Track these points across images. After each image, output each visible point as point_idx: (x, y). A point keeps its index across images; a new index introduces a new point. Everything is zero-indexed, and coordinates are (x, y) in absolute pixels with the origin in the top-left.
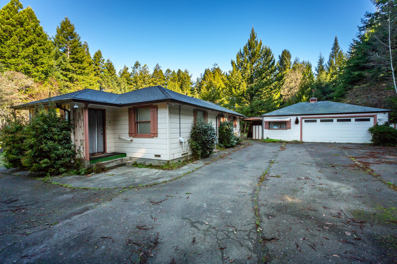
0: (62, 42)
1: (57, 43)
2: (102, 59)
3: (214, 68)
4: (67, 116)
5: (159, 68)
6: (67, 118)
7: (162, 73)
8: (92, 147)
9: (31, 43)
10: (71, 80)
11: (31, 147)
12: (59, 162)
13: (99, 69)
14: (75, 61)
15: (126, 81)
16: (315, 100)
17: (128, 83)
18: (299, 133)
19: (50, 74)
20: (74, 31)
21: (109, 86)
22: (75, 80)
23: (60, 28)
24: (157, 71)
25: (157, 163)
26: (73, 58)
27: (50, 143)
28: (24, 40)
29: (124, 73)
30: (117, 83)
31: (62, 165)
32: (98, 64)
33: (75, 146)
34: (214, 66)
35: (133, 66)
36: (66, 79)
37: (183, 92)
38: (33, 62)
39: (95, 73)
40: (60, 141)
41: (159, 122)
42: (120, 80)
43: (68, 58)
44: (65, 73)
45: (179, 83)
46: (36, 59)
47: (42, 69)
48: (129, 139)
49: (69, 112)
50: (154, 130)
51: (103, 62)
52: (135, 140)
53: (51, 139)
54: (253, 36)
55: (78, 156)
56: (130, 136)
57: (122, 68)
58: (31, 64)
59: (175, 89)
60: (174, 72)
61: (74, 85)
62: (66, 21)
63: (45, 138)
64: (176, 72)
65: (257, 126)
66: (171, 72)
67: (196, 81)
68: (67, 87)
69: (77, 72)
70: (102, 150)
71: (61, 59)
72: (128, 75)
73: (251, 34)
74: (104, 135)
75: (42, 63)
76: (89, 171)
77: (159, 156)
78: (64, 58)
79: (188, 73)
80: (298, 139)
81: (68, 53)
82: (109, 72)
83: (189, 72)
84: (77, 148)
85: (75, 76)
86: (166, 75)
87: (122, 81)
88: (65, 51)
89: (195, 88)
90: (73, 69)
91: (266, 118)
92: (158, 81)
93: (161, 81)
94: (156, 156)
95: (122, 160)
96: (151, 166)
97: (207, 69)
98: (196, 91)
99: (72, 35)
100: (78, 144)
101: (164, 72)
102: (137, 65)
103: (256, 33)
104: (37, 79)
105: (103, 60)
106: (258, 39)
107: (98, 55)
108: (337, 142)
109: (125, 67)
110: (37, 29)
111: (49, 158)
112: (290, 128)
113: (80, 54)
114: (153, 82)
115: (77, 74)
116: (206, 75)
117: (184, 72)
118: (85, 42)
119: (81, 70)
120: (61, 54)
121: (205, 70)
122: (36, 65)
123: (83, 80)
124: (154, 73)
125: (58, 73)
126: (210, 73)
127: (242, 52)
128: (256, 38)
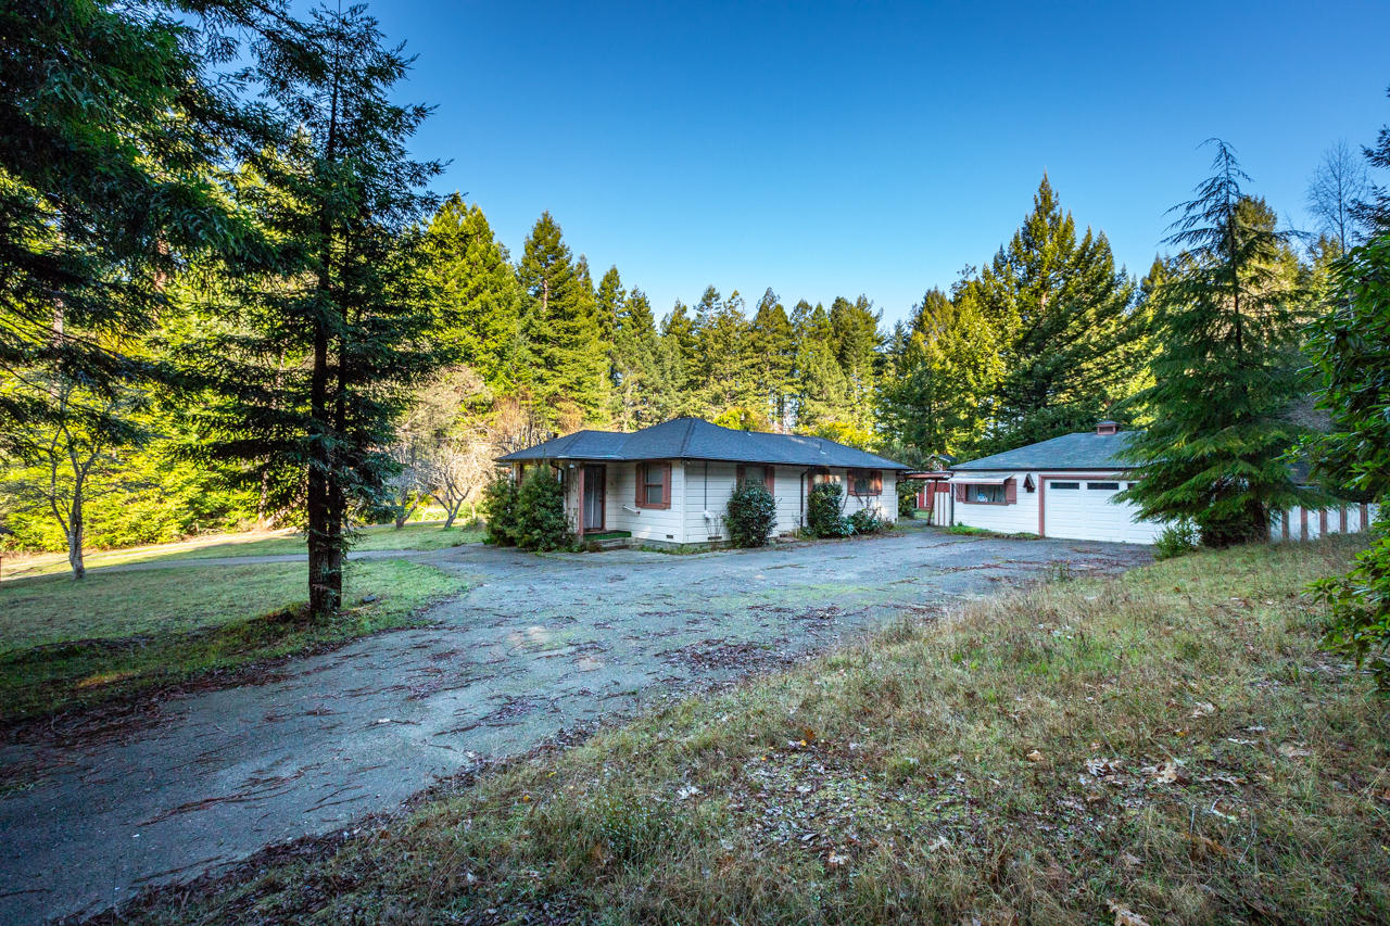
0: (535, 274)
1: (524, 279)
2: (620, 290)
3: (964, 282)
4: (560, 476)
5: (772, 301)
6: (559, 479)
7: (783, 315)
8: (587, 520)
9: (477, 291)
10: (550, 363)
11: (524, 514)
12: (551, 535)
13: (610, 319)
14: (558, 314)
15: (677, 346)
16: (1110, 428)
17: (683, 352)
18: (1037, 515)
19: (510, 354)
20: (560, 241)
21: (634, 364)
22: (556, 361)
23: (532, 239)
24: (769, 310)
25: (669, 548)
26: (555, 307)
27: (543, 510)
28: (466, 285)
29: (675, 324)
30: (654, 354)
31: (553, 539)
32: (609, 305)
33: (567, 517)
34: (962, 277)
35: (698, 301)
36: (540, 361)
37: (845, 370)
38: (478, 331)
39: (599, 331)
40: (553, 508)
41: (673, 487)
42: (662, 348)
43: (545, 310)
44: (536, 346)
45: (835, 342)
46: (486, 324)
47: (495, 345)
48: (635, 510)
49: (563, 472)
50: (666, 498)
51: (622, 298)
52: (643, 512)
53: (544, 506)
54: (1045, 204)
55: (570, 530)
56: (637, 506)
57: (670, 309)
58: (476, 336)
59: (821, 363)
60: (820, 308)
61: (553, 375)
62: (545, 222)
63: (539, 504)
64: (827, 307)
65: (942, 494)
66: (811, 309)
67: (893, 332)
68: (541, 380)
69: (562, 341)
70: (599, 526)
71: (530, 315)
72: (686, 329)
73: (1038, 195)
74: (603, 503)
75: (496, 332)
76: (582, 549)
77: (671, 537)
78: (536, 312)
79: (870, 306)
80: (1035, 530)
81: (546, 296)
82: (634, 324)
83: (872, 301)
84: (570, 519)
85: (557, 352)
86: (796, 320)
87: (666, 349)
88: (538, 294)
89: (890, 357)
90: (554, 334)
91: (960, 474)
92: (768, 342)
93: (780, 340)
94: (669, 537)
95: (624, 541)
96: (661, 551)
97: (933, 290)
98: (892, 365)
99: (557, 252)
100: (571, 513)
101: (788, 311)
102: (710, 297)
103: (1054, 193)
104: (485, 369)
105: (624, 292)
106: (1063, 208)
107: (612, 279)
108: (1128, 541)
109: (678, 307)
110: (489, 255)
111: (541, 528)
112: (1014, 501)
113: (571, 298)
114: (753, 344)
115: (560, 346)
116: (925, 313)
117: (855, 304)
118: (583, 258)
119: (570, 336)
120: (531, 301)
121: (924, 294)
122: (484, 336)
123: (574, 361)
124: (759, 317)
125: (524, 351)
126: (942, 303)
127: (1006, 254)
128: (1057, 208)
